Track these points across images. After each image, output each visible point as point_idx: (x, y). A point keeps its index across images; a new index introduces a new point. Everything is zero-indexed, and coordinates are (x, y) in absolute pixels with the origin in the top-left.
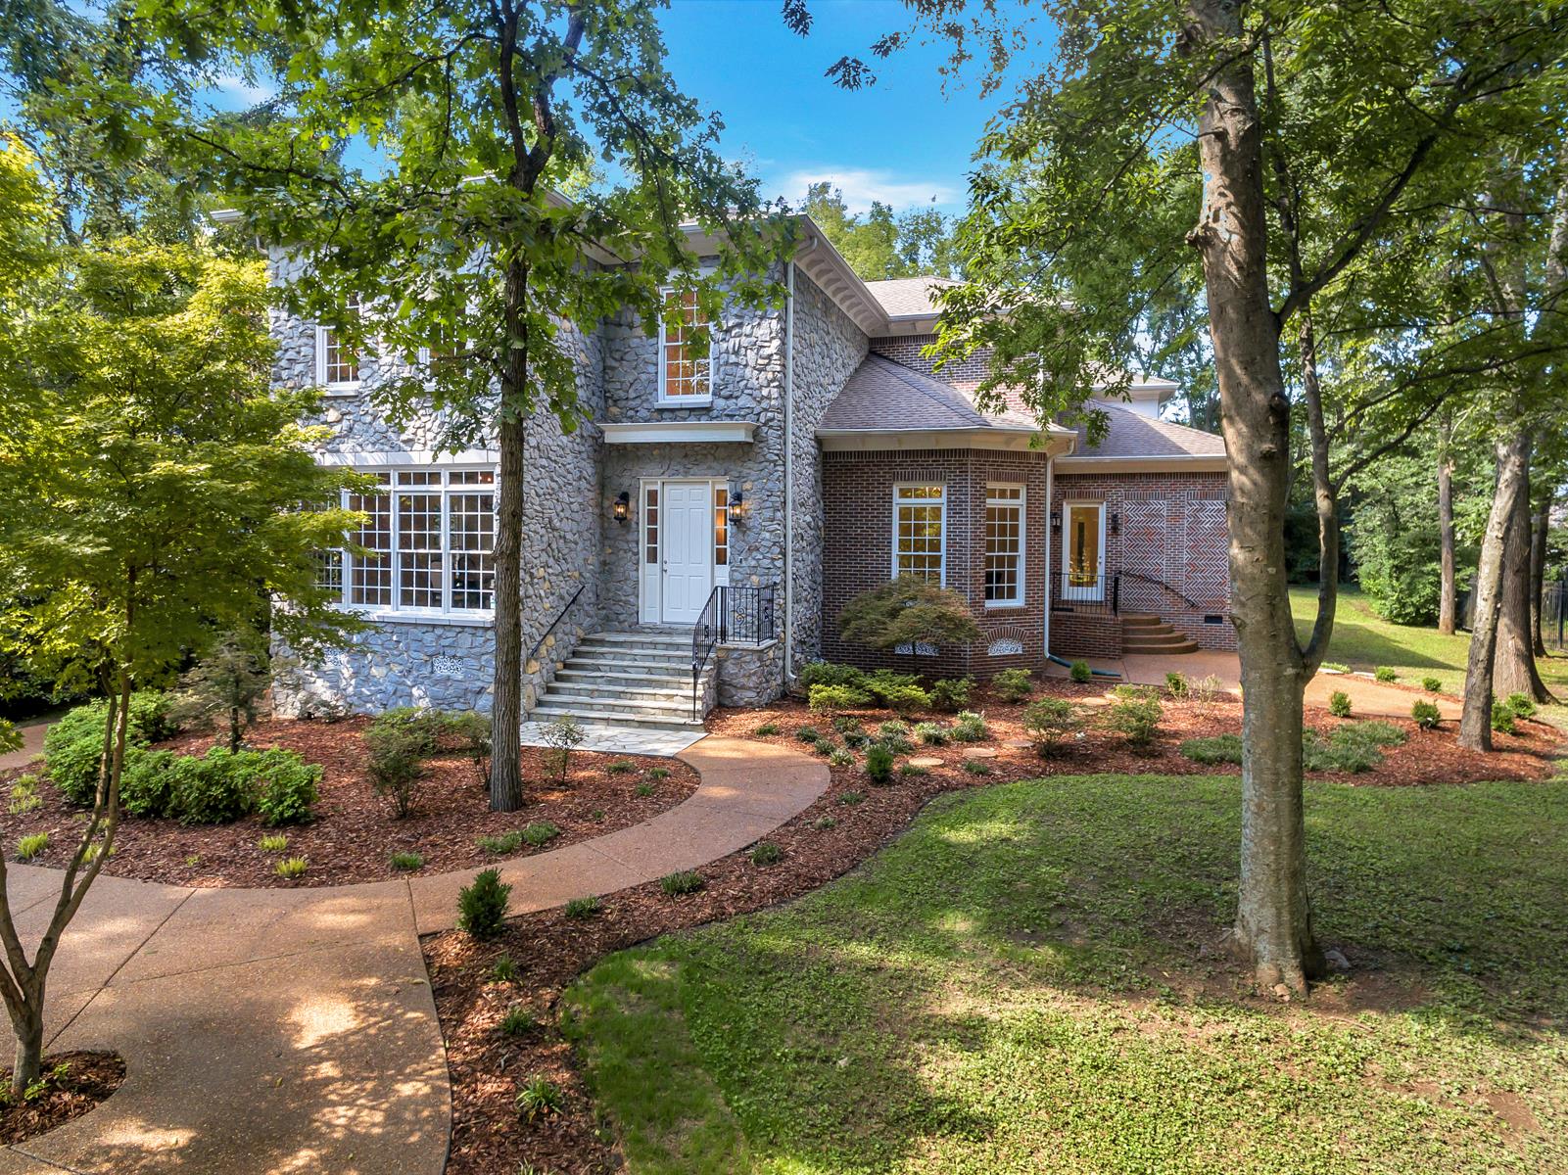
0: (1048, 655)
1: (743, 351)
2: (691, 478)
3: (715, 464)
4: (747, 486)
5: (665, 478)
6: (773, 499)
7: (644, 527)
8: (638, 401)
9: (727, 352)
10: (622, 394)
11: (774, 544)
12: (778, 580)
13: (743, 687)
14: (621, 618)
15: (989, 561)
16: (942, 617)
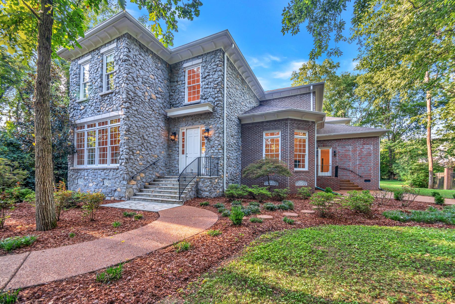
0: (316, 186)
1: (209, 83)
2: (194, 126)
3: (201, 121)
4: (211, 126)
5: (187, 127)
6: (219, 130)
7: (181, 143)
8: (179, 104)
9: (205, 85)
10: (174, 103)
11: (219, 145)
12: (220, 156)
13: (205, 191)
14: (174, 171)
15: (296, 156)
16: (277, 167)
